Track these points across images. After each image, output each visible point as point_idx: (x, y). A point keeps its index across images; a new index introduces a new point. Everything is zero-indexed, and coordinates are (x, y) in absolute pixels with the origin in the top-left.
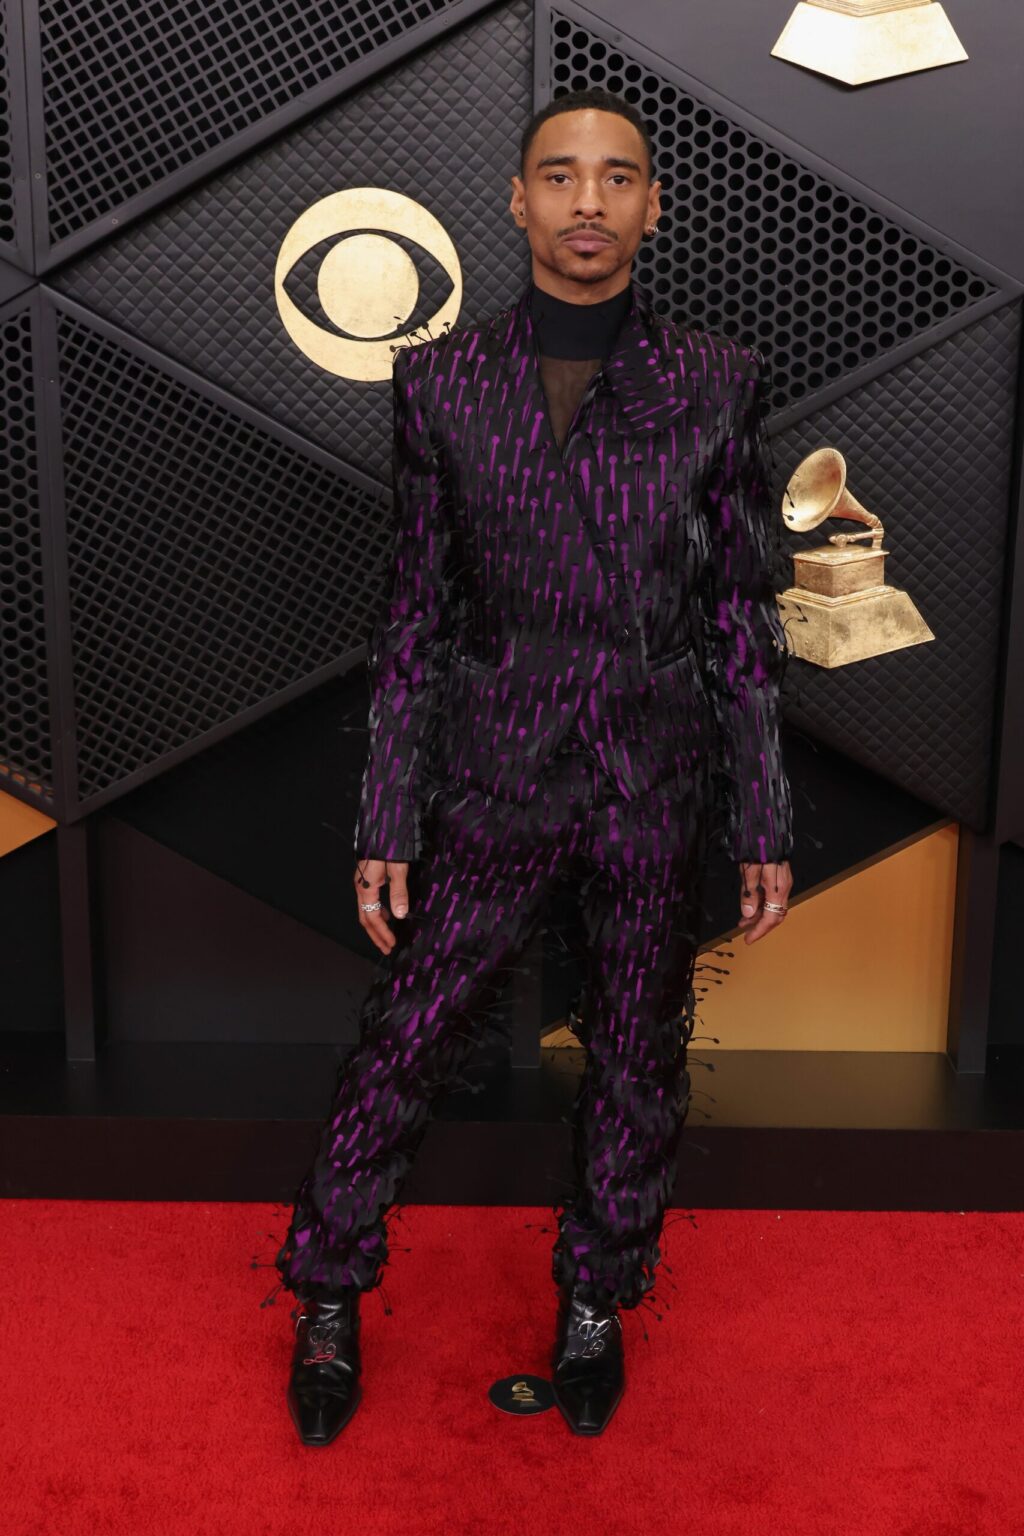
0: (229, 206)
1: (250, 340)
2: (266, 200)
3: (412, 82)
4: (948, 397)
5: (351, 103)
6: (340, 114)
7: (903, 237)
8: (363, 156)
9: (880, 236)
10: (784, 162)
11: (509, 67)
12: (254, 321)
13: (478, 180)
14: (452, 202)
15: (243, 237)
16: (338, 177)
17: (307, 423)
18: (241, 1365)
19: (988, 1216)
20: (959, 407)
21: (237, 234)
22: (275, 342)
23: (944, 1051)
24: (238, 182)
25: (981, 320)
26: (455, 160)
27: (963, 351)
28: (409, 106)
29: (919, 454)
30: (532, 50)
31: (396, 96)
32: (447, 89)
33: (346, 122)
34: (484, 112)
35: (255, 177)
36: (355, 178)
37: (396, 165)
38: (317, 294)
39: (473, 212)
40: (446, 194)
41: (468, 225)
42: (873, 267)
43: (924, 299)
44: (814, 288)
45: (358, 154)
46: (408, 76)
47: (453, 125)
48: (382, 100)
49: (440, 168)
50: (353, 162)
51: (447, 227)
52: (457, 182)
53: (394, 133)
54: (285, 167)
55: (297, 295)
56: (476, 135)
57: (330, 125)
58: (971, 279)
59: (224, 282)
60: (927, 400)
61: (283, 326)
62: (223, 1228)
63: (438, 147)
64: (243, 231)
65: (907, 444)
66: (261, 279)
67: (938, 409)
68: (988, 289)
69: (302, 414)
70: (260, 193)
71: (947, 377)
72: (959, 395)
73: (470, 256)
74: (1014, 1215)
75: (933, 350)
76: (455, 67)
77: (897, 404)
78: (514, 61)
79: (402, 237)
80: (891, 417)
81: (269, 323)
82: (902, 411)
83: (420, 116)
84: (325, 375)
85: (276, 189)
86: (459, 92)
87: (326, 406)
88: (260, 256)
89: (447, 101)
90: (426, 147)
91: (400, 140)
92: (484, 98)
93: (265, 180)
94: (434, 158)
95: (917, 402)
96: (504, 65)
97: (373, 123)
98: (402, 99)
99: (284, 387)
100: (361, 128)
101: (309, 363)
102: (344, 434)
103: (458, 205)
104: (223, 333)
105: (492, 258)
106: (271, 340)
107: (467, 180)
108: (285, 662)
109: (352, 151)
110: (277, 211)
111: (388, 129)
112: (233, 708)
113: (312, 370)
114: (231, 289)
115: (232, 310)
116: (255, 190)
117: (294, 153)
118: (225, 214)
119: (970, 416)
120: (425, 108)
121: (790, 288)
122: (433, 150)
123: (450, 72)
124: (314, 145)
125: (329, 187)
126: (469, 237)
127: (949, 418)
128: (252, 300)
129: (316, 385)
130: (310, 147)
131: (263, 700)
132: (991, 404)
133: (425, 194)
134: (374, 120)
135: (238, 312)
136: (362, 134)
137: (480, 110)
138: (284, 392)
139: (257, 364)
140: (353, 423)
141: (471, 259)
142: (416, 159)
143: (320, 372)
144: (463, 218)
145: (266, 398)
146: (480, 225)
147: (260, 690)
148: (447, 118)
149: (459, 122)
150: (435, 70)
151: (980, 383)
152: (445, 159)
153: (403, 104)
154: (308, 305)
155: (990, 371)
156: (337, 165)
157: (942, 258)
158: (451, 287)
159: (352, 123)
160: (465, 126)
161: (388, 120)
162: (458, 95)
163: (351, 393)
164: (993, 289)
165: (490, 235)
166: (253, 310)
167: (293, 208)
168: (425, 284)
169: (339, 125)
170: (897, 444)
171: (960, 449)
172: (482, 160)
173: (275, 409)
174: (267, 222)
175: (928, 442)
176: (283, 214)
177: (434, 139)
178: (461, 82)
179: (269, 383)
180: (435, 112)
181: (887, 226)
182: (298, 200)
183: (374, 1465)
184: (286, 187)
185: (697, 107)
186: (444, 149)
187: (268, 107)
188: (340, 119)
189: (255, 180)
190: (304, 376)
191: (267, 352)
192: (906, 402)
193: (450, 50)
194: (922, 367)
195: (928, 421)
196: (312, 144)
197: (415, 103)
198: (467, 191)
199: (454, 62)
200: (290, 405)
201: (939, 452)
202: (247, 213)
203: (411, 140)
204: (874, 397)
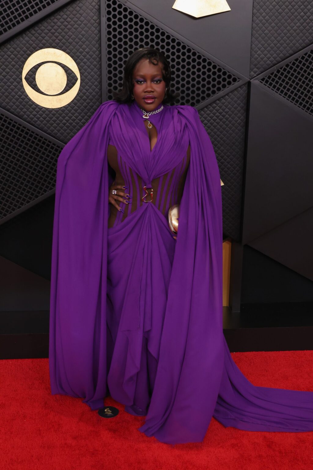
0: (7, 54)
1: (15, 96)
2: (18, 52)
3: (63, 16)
4: (227, 113)
5: (44, 21)
6: (41, 25)
7: (213, 64)
8: (48, 38)
9: (206, 64)
10: (177, 41)
11: (93, 11)
12: (16, 90)
13: (84, 46)
14: (76, 53)
15: (11, 64)
16: (41, 45)
17: (34, 121)
18: (22, 407)
19: (242, 353)
20: (230, 115)
21: (10, 63)
22: (23, 96)
23: (228, 306)
24: (10, 47)
25: (236, 89)
26: (77, 40)
27: (231, 99)
28: (62, 23)
29: (218, 130)
30: (100, 6)
31: (58, 20)
32: (74, 17)
33: (43, 28)
34: (86, 25)
35: (15, 45)
36: (46, 45)
37: (59, 41)
38: (36, 81)
39: (83, 56)
40: (74, 50)
41: (82, 60)
42: (204, 73)
43: (219, 83)
44: (187, 79)
45: (47, 38)
46: (62, 13)
47: (76, 29)
48: (54, 21)
49: (72, 42)
50: (45, 40)
51: (75, 61)
52: (77, 47)
53: (58, 31)
54: (24, 42)
55: (29, 82)
56: (83, 32)
57: (38, 29)
58: (233, 77)
59: (6, 78)
60: (220, 113)
61: (25, 91)
62: (16, 367)
63: (72, 35)
64: (12, 62)
65: (215, 127)
66: (18, 77)
67: (224, 116)
68: (238, 80)
69: (32, 119)
70: (16, 50)
71: (226, 106)
72: (230, 112)
73: (82, 70)
74: (249, 353)
75: (222, 98)
76: (76, 10)
77: (212, 115)
78: (94, 10)
79: (61, 64)
80: (210, 118)
81: (21, 90)
82: (213, 117)
83: (66, 26)
84: (39, 106)
85: (21, 48)
86: (78, 19)
87: (39, 116)
88: (17, 69)
89: (74, 21)
90: (68, 36)
91: (60, 33)
92: (85, 21)
93: (18, 46)
94: (70, 39)
95: (218, 114)
96: (91, 10)
97: (51, 28)
98: (60, 21)
99: (26, 110)
100: (47, 30)
101: (34, 103)
102: (45, 125)
103: (78, 54)
104: (6, 94)
105: (89, 70)
106: (21, 96)
107: (81, 46)
108: (29, 195)
109: (45, 37)
110: (22, 55)
111: (56, 30)
112: (14, 210)
113: (35, 105)
114: (8, 80)
115: (9, 86)
116: (15, 49)
117: (27, 37)
118: (6, 56)
119: (233, 118)
120: (67, 23)
121: (180, 79)
122: (70, 36)
123: (75, 12)
124: (33, 35)
125: (38, 48)
126: (82, 64)
127: (227, 119)
128: (15, 83)
129: (36, 110)
130: (32, 35)
131: (23, 207)
132: (239, 114)
133: (68, 50)
134: (51, 27)
135: (11, 87)
136: (48, 31)
137: (84, 24)
138: (27, 112)
139: (17, 103)
140: (48, 121)
141: (83, 71)
142: (65, 39)
143: (37, 106)
144: (80, 58)
145: (20, 114)
146: (85, 60)
147: (22, 204)
148: (74, 27)
149: (78, 28)
150: (69, 11)
151: (236, 108)
152: (73, 39)
153: (60, 22)
154: (33, 85)
155: (239, 105)
156: (41, 41)
157: (224, 70)
158: (77, 79)
159: (44, 28)
160: (80, 29)
161: (56, 27)
162: (78, 20)
163: (47, 112)
164: (239, 80)
165: (88, 63)
166: (16, 86)
167: (27, 54)
168: (69, 78)
169: (41, 29)
170: (212, 127)
171: (230, 128)
172: (85, 40)
173: (24, 117)
174: (19, 59)
175: (221, 126)
176: (24, 56)
177: (70, 33)
178: (78, 15)
179: (21, 109)
180: (70, 25)
181: (208, 61)
182: (29, 52)
183: (64, 435)
184: (25, 48)
185: (150, 24)
186: (73, 36)
187: (18, 23)
188: (41, 26)
189: (15, 46)
190: (32, 107)
191: (20, 99)
192: (214, 114)
193: (74, 5)
194: (219, 103)
195: (221, 120)
196: (32, 34)
197: (64, 22)
198: (81, 49)
199: (75, 9)
200: (28, 116)
201: (224, 129)
202: (12, 56)
203: (63, 33)
204: (205, 112)
